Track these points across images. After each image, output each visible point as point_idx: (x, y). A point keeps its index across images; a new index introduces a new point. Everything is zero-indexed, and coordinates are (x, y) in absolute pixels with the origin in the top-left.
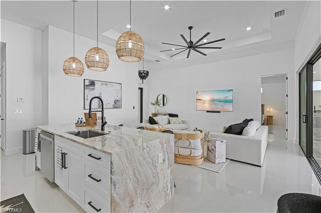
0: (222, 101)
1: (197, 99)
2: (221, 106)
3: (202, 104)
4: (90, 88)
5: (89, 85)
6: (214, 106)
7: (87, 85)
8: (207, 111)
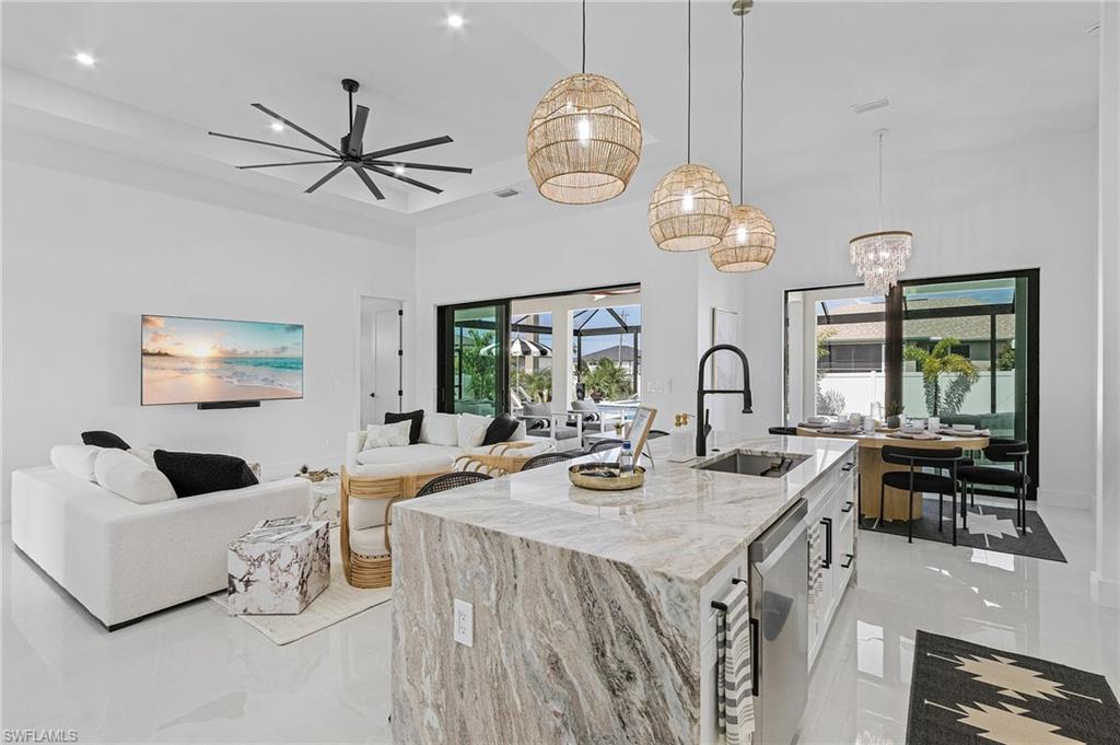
0: (267, 364)
1: (145, 354)
2: (266, 380)
3: (177, 373)
6: (235, 381)
8: (204, 406)
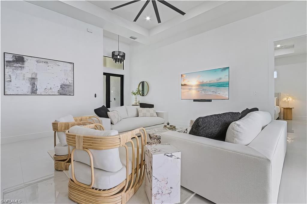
1: (182, 85)
3: (188, 90)
4: (15, 65)
5: (13, 61)
7: (9, 62)
8: (195, 100)
